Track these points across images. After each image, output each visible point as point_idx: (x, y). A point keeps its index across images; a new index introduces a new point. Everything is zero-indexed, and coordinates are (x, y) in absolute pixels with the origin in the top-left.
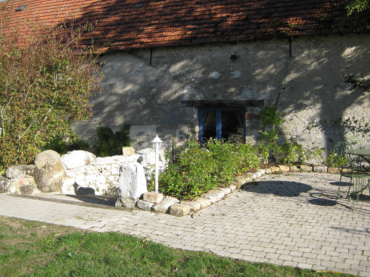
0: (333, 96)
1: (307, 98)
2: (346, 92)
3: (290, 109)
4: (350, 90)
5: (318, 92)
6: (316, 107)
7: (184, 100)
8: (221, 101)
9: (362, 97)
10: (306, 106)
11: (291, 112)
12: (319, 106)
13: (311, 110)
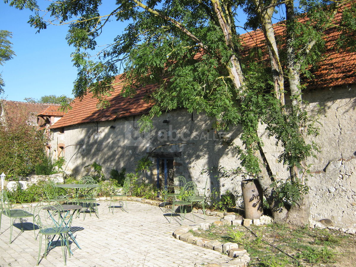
0: (213, 149)
1: (201, 151)
2: (219, 146)
3: (193, 159)
4: (221, 145)
5: (205, 146)
6: (205, 157)
7: (147, 152)
8: (163, 152)
9: (227, 150)
10: (200, 156)
11: (193, 161)
12: (207, 156)
13: (202, 160)
